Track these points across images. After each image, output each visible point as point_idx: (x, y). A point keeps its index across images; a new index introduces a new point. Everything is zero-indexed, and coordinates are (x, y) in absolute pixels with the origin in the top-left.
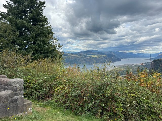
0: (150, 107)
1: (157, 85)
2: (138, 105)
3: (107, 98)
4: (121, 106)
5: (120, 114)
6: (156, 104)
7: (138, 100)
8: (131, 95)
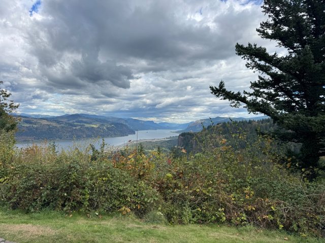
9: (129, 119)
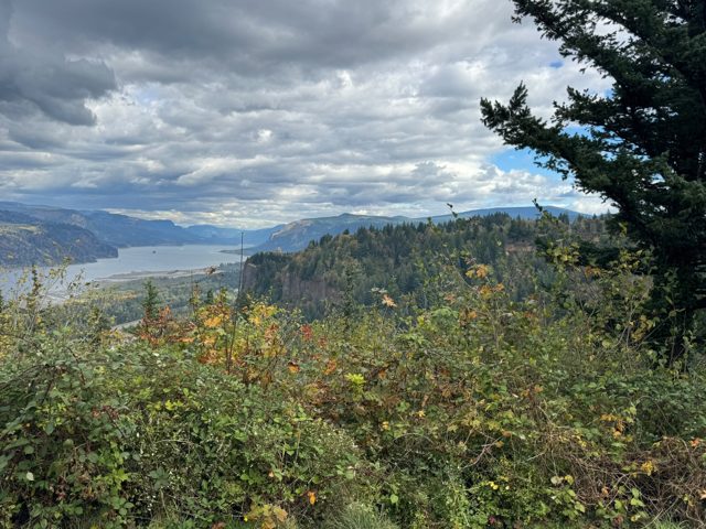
0: (237, 445)
1: (262, 354)
2: (190, 443)
3: (52, 439)
4: (121, 461)
5: (116, 499)
6: (260, 425)
7: (191, 425)
8: (164, 409)
9: (97, 214)
